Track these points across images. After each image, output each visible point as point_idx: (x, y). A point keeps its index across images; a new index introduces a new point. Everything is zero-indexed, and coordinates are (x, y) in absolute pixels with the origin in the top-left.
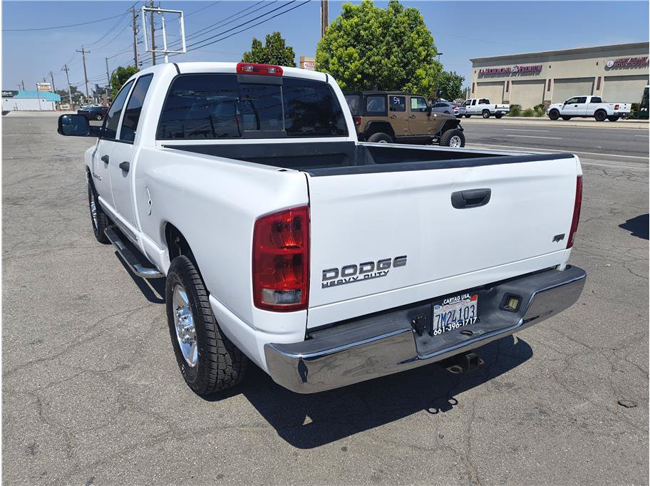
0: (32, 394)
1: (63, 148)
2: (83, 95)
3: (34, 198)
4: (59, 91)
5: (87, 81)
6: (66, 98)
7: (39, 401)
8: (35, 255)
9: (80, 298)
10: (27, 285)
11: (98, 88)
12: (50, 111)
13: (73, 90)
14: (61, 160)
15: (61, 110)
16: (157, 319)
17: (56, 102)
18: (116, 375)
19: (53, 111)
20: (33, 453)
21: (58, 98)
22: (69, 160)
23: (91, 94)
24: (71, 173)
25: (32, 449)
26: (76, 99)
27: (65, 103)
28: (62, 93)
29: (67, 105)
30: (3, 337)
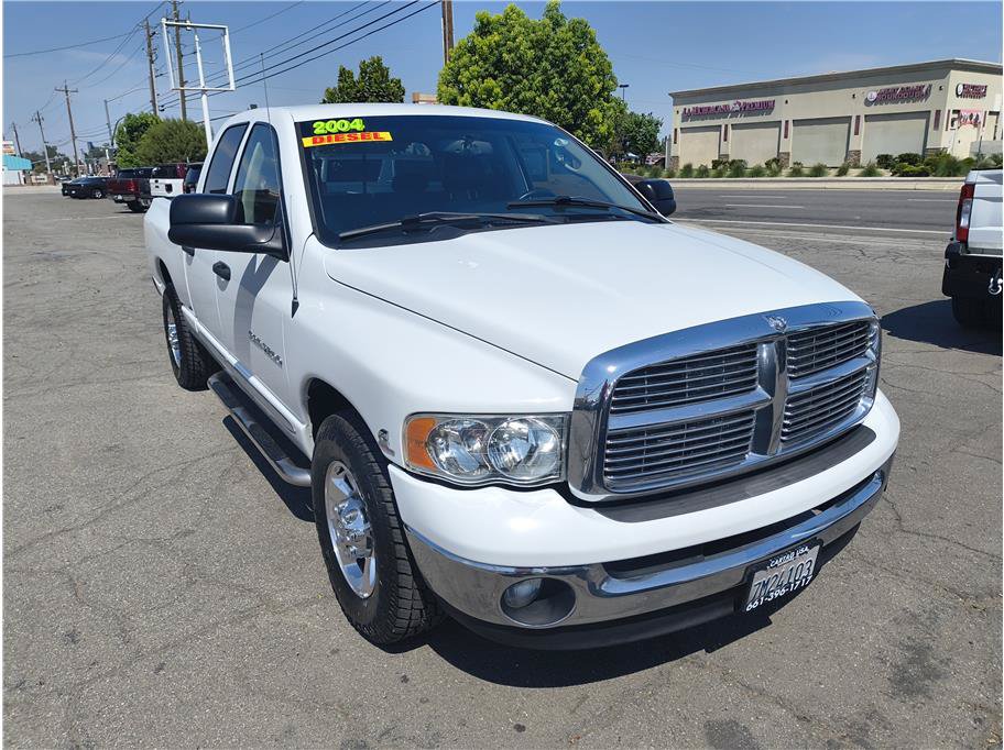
0: (59, 573)
1: (48, 241)
2: (67, 159)
3: (15, 316)
4: (27, 154)
5: (74, 138)
6: (39, 164)
7: (71, 580)
8: (31, 395)
9: (110, 449)
10: (27, 435)
11: (92, 147)
12: (14, 185)
13: (52, 151)
14: (46, 260)
15: (33, 184)
16: (227, 471)
17: (24, 172)
18: (178, 543)
19: (21, 185)
20: (74, 642)
21: (28, 164)
22: (59, 259)
23: (81, 157)
24: (65, 278)
25: (72, 637)
26: (56, 166)
27: (38, 172)
28: (33, 157)
29: (42, 176)
30: (4, 505)
